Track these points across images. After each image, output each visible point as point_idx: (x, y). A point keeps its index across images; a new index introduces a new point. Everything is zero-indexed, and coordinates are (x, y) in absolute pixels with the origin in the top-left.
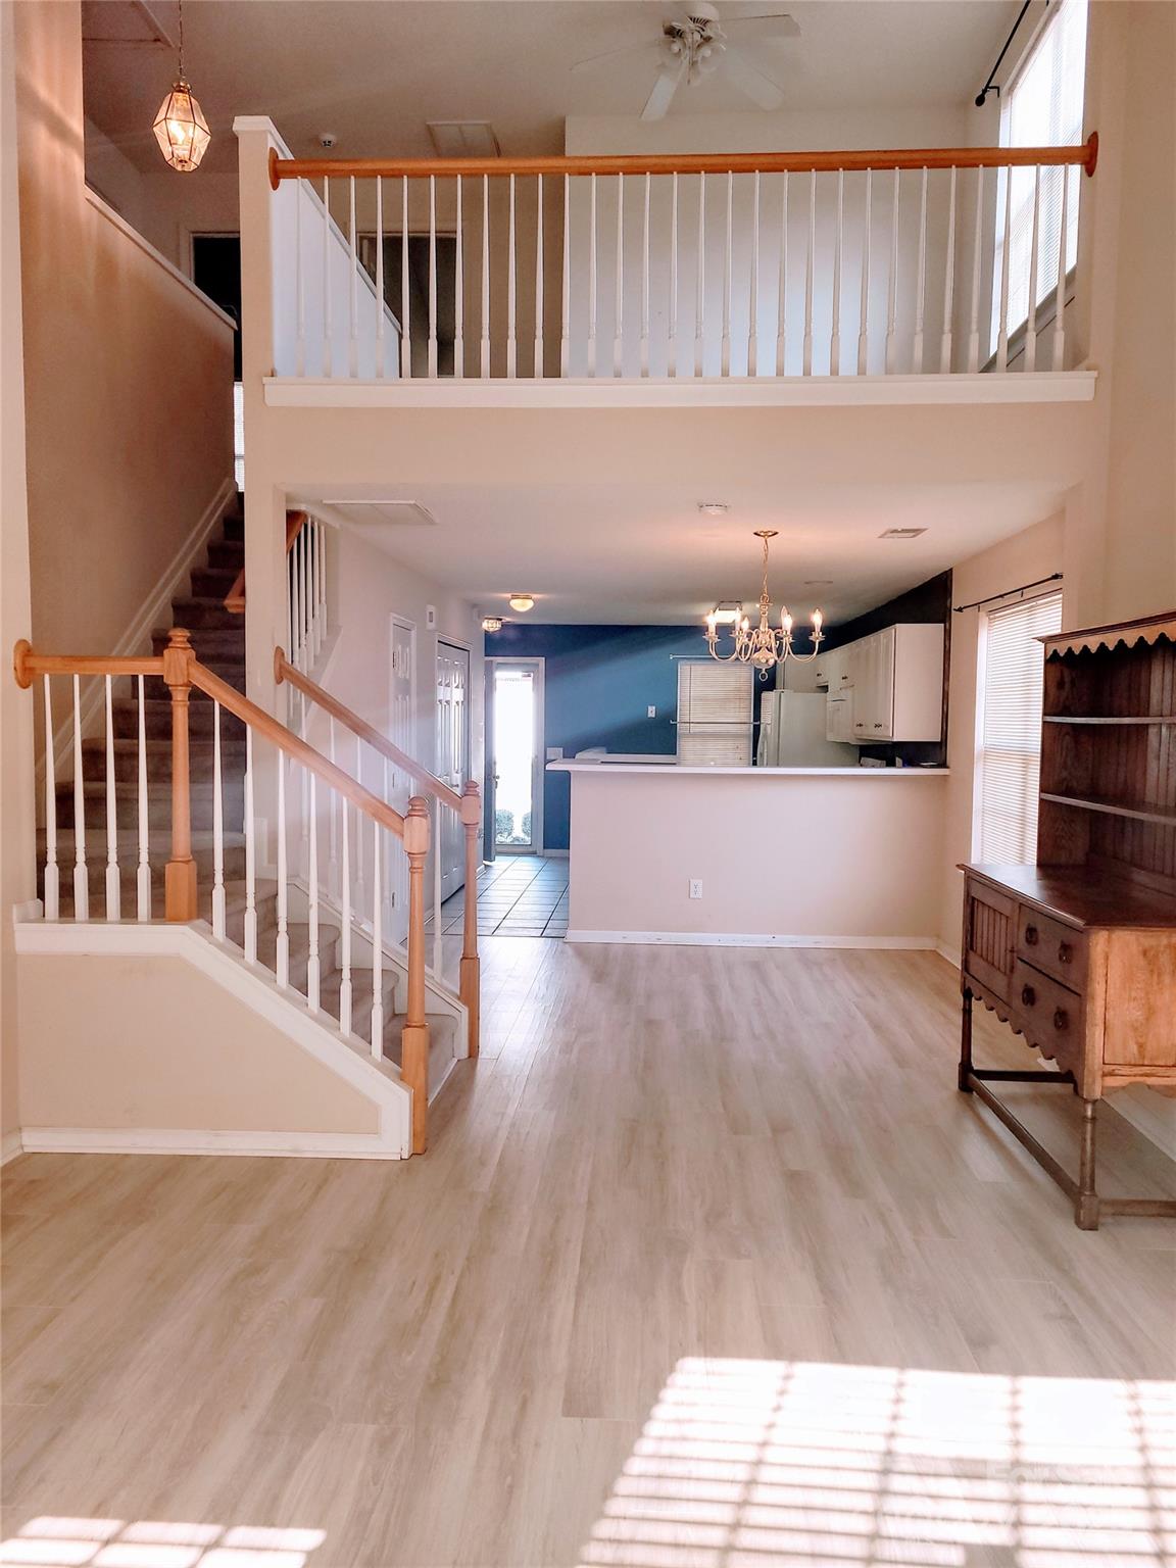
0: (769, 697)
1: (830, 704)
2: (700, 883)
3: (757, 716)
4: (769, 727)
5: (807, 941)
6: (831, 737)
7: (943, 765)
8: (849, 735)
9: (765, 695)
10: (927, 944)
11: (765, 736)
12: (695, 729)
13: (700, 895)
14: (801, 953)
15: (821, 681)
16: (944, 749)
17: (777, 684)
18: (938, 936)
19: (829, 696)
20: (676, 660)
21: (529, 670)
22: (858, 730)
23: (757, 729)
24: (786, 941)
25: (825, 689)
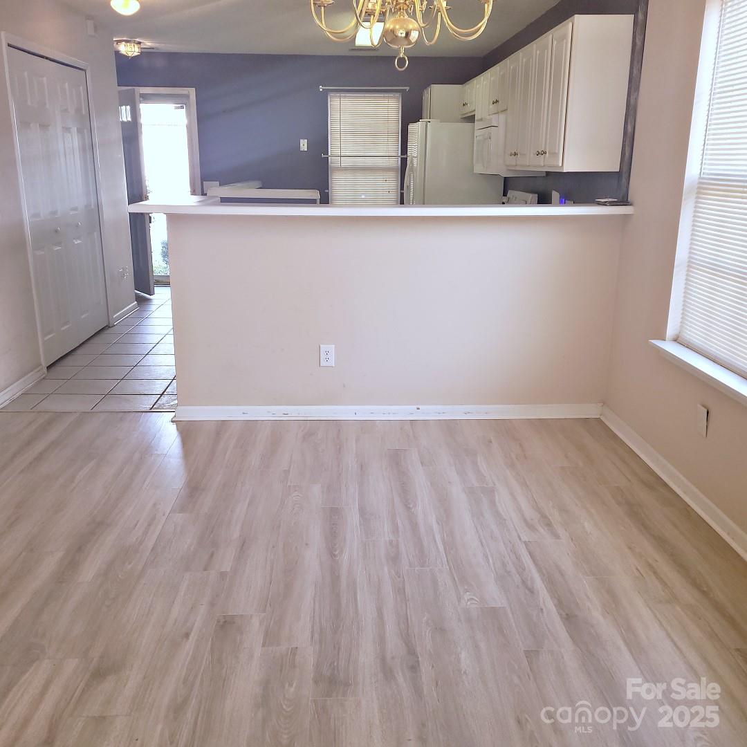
0: (415, 129)
1: (477, 133)
2: (331, 348)
3: (404, 149)
4: (415, 160)
5: (456, 412)
6: (478, 169)
7: (624, 202)
8: (501, 166)
9: (412, 127)
10: (590, 411)
11: (412, 169)
12: (346, 162)
13: (332, 362)
14: (450, 427)
15: (467, 110)
16: (624, 180)
17: (424, 114)
18: (604, 403)
19: (477, 125)
20: (326, 92)
21: (180, 100)
22: (511, 161)
23: (404, 162)
24: (431, 412)
25: (471, 119)
